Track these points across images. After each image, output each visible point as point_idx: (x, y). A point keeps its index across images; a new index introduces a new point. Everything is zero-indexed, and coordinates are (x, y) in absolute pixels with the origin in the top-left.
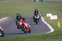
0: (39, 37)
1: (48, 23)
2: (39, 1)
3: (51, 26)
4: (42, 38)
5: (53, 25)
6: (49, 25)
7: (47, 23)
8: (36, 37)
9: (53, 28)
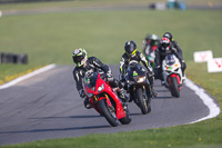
0: (168, 138)
1: (200, 86)
2: (168, 6)
3: (211, 96)
4: (178, 138)
5: (217, 94)
6: (201, 93)
7: (196, 84)
8: (157, 135)
9: (216, 102)
